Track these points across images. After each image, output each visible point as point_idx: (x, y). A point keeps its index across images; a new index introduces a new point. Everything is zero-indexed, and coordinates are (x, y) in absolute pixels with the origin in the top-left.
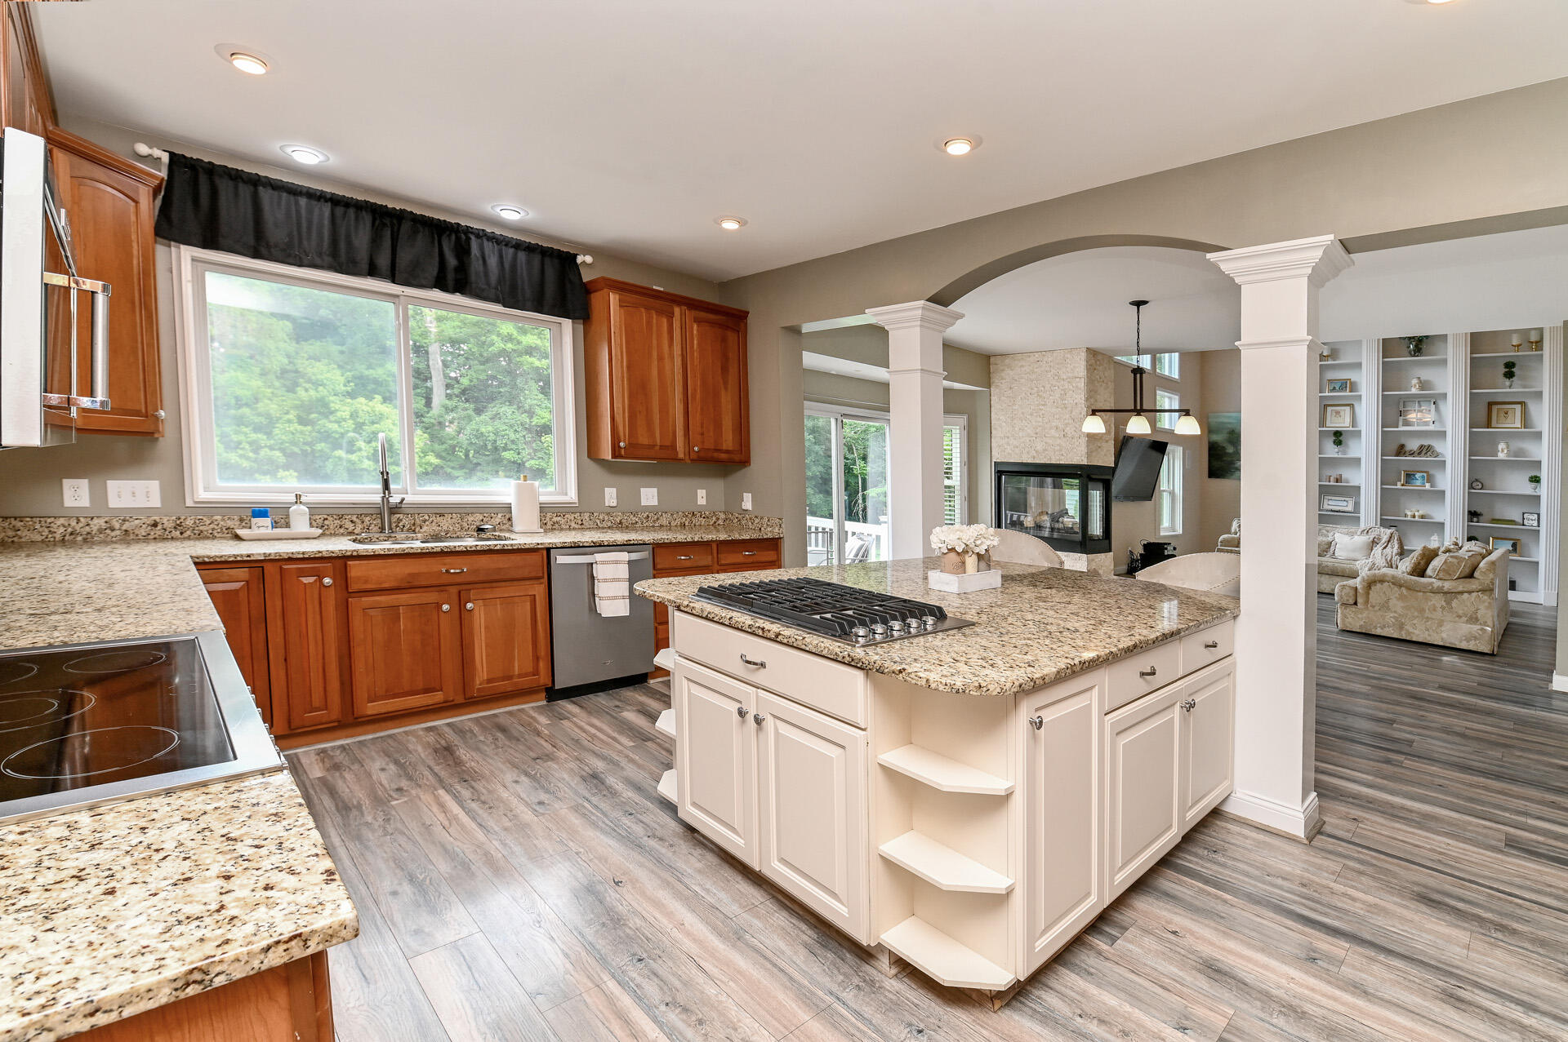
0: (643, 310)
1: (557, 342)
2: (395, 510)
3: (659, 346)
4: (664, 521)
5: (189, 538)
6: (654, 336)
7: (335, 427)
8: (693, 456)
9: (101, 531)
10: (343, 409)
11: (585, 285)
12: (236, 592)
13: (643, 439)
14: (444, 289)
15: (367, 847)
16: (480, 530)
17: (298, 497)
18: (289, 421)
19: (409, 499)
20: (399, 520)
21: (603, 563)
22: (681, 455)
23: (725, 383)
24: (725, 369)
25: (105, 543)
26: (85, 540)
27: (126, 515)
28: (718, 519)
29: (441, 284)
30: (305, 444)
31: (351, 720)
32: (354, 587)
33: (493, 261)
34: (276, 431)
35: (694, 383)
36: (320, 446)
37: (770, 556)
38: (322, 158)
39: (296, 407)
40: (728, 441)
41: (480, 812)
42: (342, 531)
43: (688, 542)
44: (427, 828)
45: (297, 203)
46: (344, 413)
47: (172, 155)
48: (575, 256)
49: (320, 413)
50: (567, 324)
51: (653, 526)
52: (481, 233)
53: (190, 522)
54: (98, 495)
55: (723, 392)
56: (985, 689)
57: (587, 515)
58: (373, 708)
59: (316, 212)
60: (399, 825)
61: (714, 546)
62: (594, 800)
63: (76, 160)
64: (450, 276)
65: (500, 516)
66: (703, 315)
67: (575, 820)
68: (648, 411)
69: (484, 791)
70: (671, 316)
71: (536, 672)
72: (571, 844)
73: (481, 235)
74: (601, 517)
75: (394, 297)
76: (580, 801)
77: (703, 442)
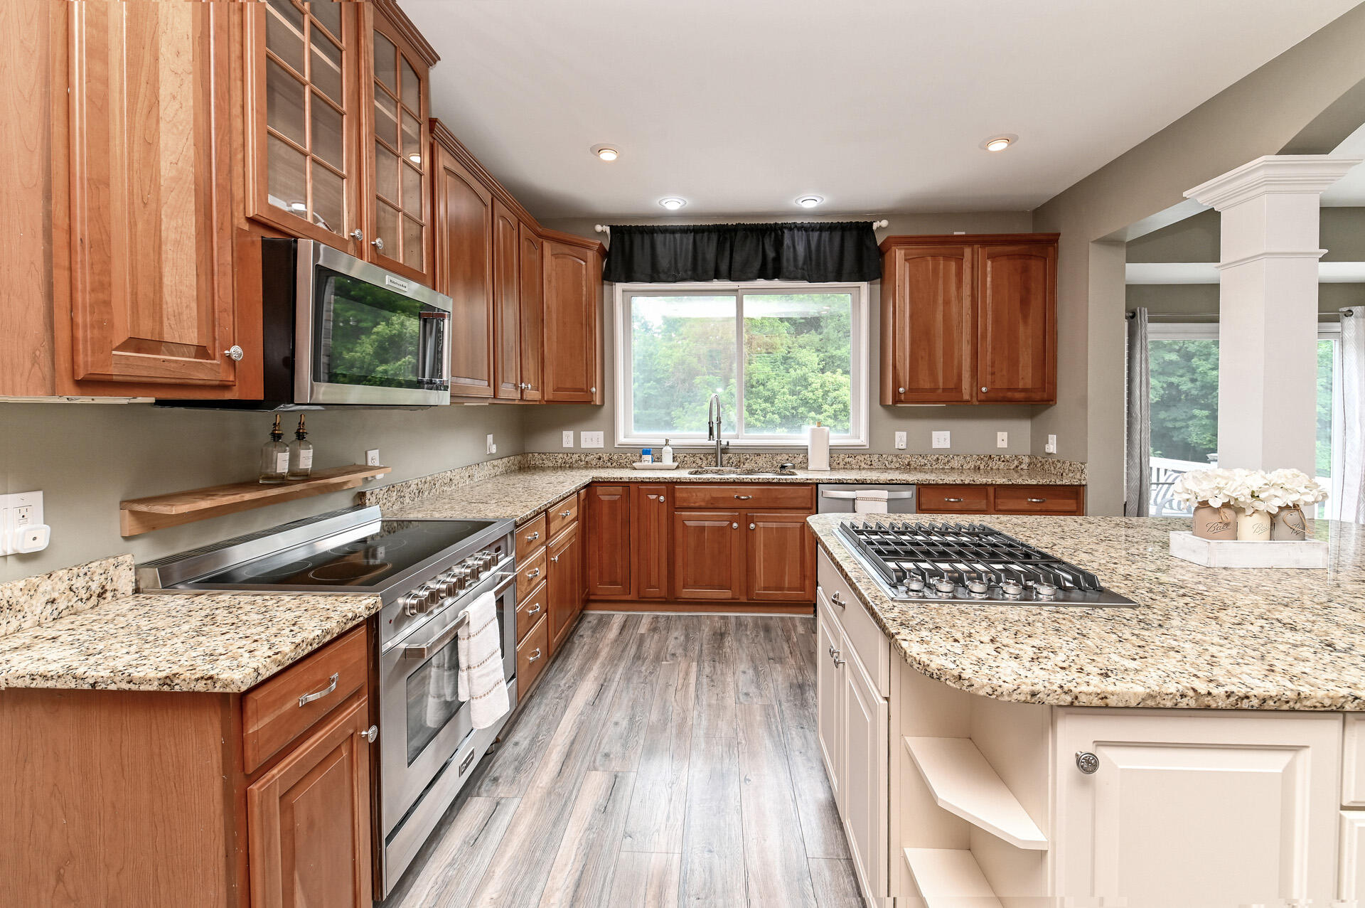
0: (929, 258)
1: (856, 304)
2: (725, 450)
3: (946, 291)
4: (955, 464)
5: (614, 467)
6: (941, 282)
7: (810, 395)
8: (981, 397)
9: (576, 461)
10: (816, 380)
11: (879, 248)
12: (614, 502)
13: (925, 383)
14: (767, 278)
15: (628, 688)
16: (783, 467)
17: (667, 441)
18: (784, 393)
19: (732, 442)
20: (730, 458)
21: (863, 499)
22: (966, 397)
23: (1025, 317)
24: (1025, 303)
25: (578, 468)
26: (570, 467)
27: (587, 453)
28: (1021, 463)
29: (763, 274)
30: (793, 408)
31: (671, 600)
32: (678, 504)
33: (801, 249)
34: (776, 401)
35: (988, 323)
36: (801, 410)
37: (1070, 504)
38: (682, 203)
39: (789, 383)
40: (1026, 377)
41: (705, 686)
42: (694, 465)
43: (956, 485)
44: (667, 685)
45: (675, 238)
46: (816, 385)
47: (612, 228)
48: (871, 224)
49: (802, 386)
50: (864, 286)
51: (943, 469)
52: (793, 226)
53: (615, 457)
54: (577, 439)
55: (1021, 328)
56: (966, 683)
57: (876, 457)
58: (687, 593)
59: (685, 240)
60: (654, 680)
61: (991, 491)
62: (785, 706)
63: (554, 244)
64: (770, 265)
65: (801, 456)
66: (999, 249)
67: (758, 717)
68: (931, 355)
69: (719, 672)
70: (959, 260)
71: (802, 588)
72: (741, 734)
73: (792, 228)
74: (889, 459)
75: (734, 291)
76: (774, 703)
77: (993, 382)
